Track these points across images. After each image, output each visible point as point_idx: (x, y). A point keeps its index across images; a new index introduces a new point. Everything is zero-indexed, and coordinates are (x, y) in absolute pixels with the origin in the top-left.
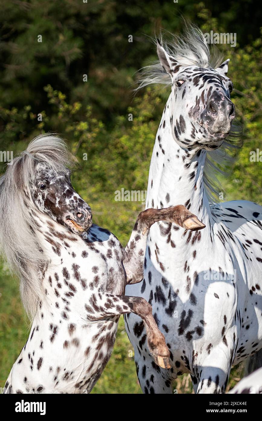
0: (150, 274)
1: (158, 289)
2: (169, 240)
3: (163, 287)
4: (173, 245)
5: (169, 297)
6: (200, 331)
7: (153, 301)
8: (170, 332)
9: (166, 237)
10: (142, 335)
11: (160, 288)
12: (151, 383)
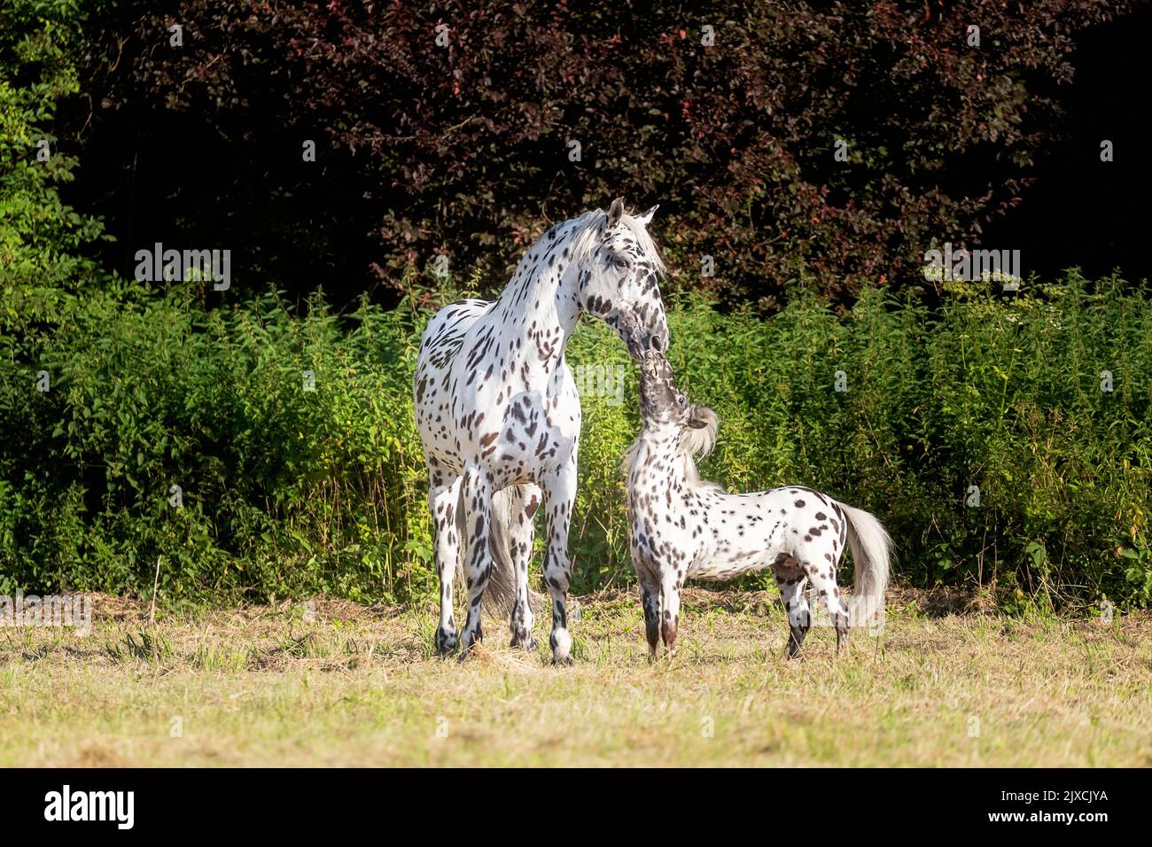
0: (509, 388)
1: (517, 405)
2: (545, 366)
3: (523, 406)
4: (547, 371)
5: (531, 417)
6: (552, 452)
7: (509, 416)
8: (527, 451)
9: (544, 362)
10: (490, 446)
11: (519, 405)
12: (481, 493)
